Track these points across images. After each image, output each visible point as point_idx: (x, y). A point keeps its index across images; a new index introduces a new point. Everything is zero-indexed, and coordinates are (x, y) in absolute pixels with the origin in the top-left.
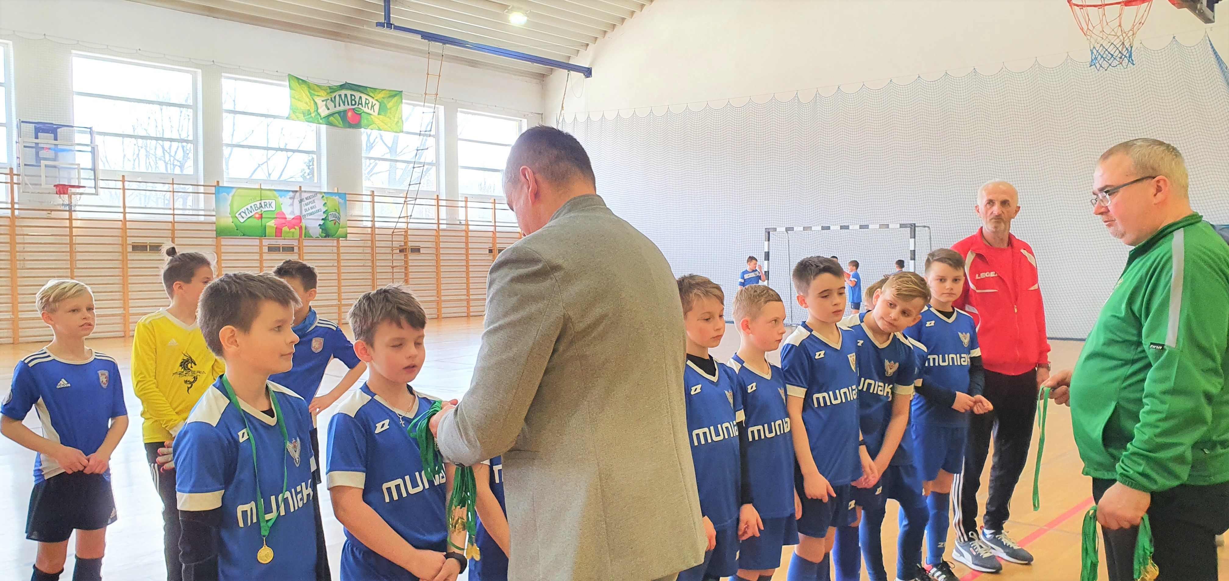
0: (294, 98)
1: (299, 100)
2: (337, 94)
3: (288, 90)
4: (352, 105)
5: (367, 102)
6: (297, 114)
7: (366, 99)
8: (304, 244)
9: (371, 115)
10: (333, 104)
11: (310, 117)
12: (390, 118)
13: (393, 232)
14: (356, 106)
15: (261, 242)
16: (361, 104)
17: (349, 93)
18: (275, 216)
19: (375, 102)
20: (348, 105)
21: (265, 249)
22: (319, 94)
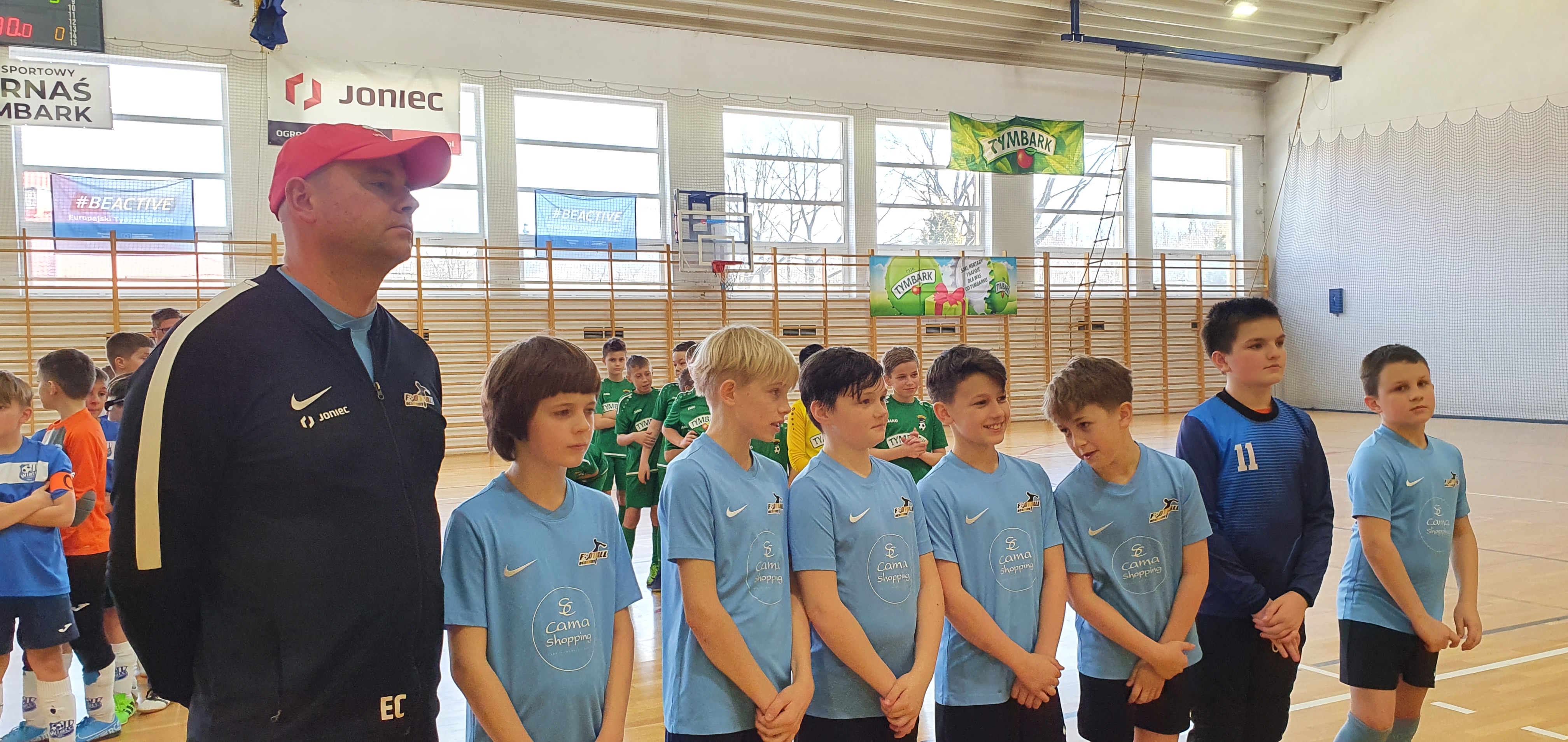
0: (956, 141)
1: (962, 144)
2: (1005, 132)
3: (948, 133)
4: (1023, 144)
5: (1041, 139)
6: (959, 162)
7: (1040, 135)
8: (967, 323)
9: (1044, 155)
10: (1001, 145)
11: (974, 164)
12: (1069, 158)
13: (1071, 305)
14: (1028, 146)
15: (919, 321)
16: (1034, 142)
17: (1019, 129)
18: (935, 290)
19: (1050, 138)
20: (1019, 145)
21: (924, 331)
22: (984, 134)
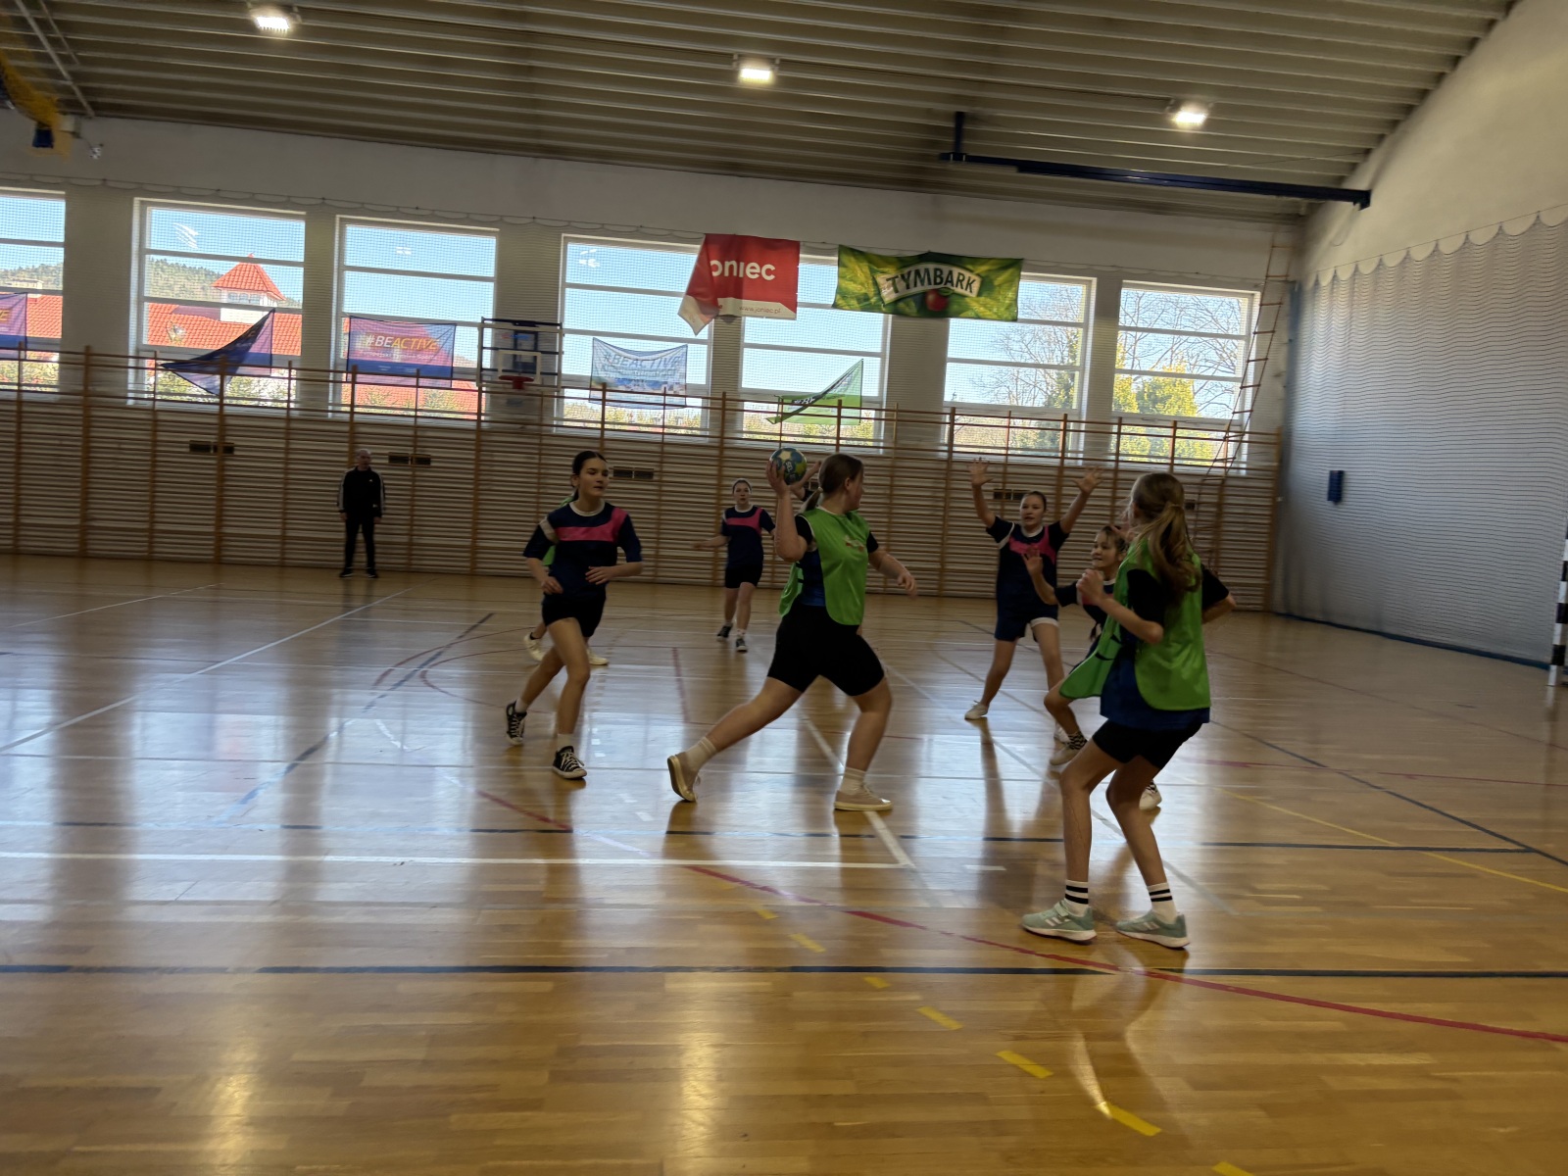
0: (844, 277)
1: (852, 280)
2: (913, 269)
3: (835, 269)
4: (936, 283)
5: (961, 278)
6: (847, 300)
7: (960, 274)
9: (964, 296)
10: (904, 284)
11: (866, 304)
12: (998, 301)
14: (942, 286)
16: (952, 282)
17: (931, 266)
19: (973, 277)
20: (930, 283)
22: (886, 270)
